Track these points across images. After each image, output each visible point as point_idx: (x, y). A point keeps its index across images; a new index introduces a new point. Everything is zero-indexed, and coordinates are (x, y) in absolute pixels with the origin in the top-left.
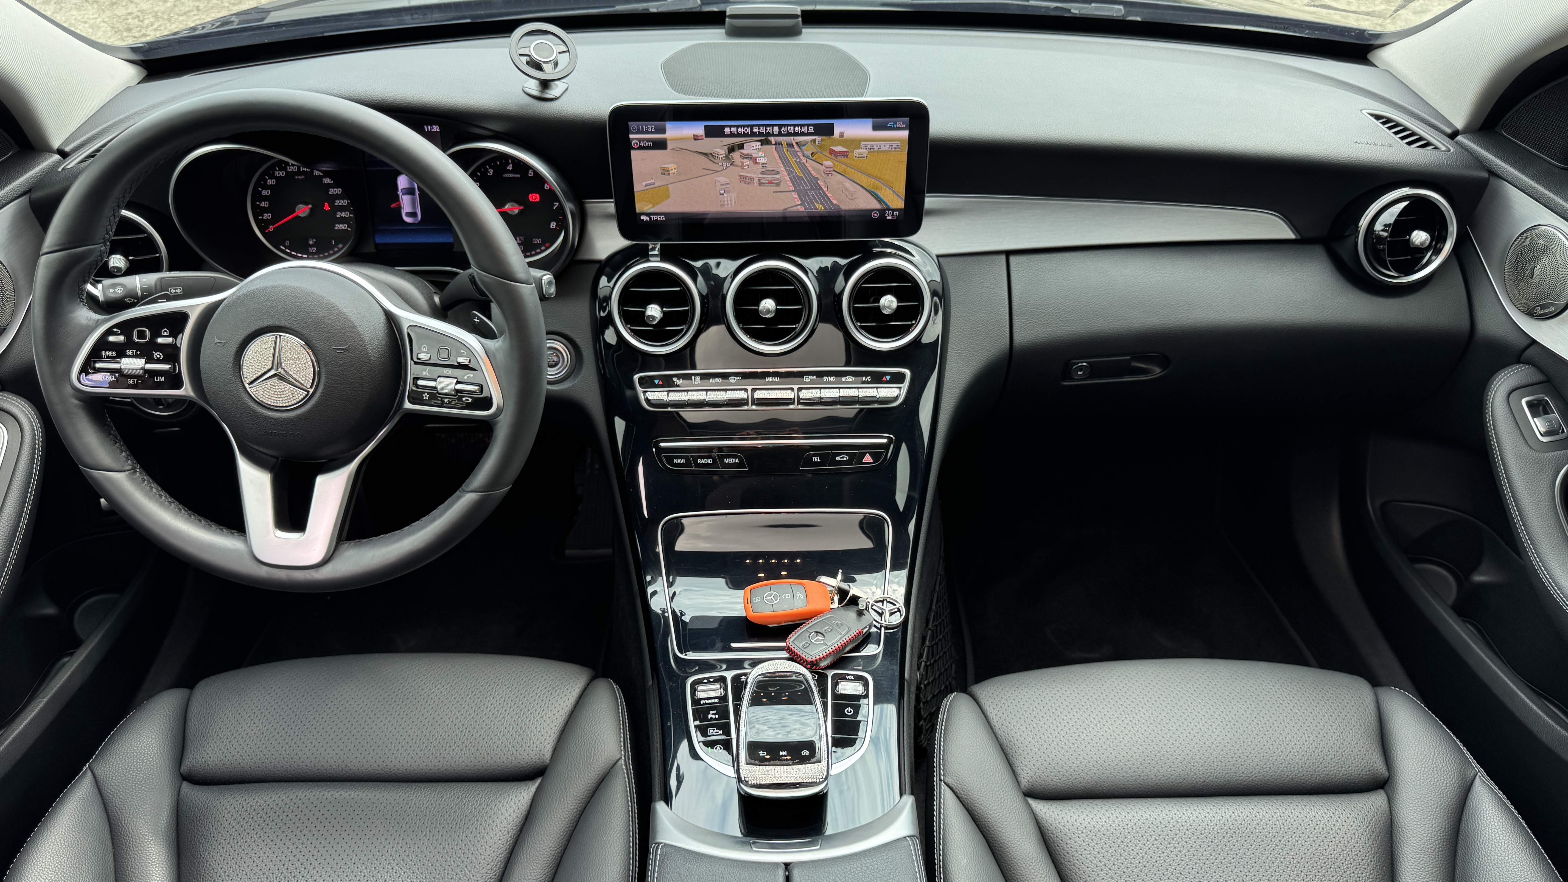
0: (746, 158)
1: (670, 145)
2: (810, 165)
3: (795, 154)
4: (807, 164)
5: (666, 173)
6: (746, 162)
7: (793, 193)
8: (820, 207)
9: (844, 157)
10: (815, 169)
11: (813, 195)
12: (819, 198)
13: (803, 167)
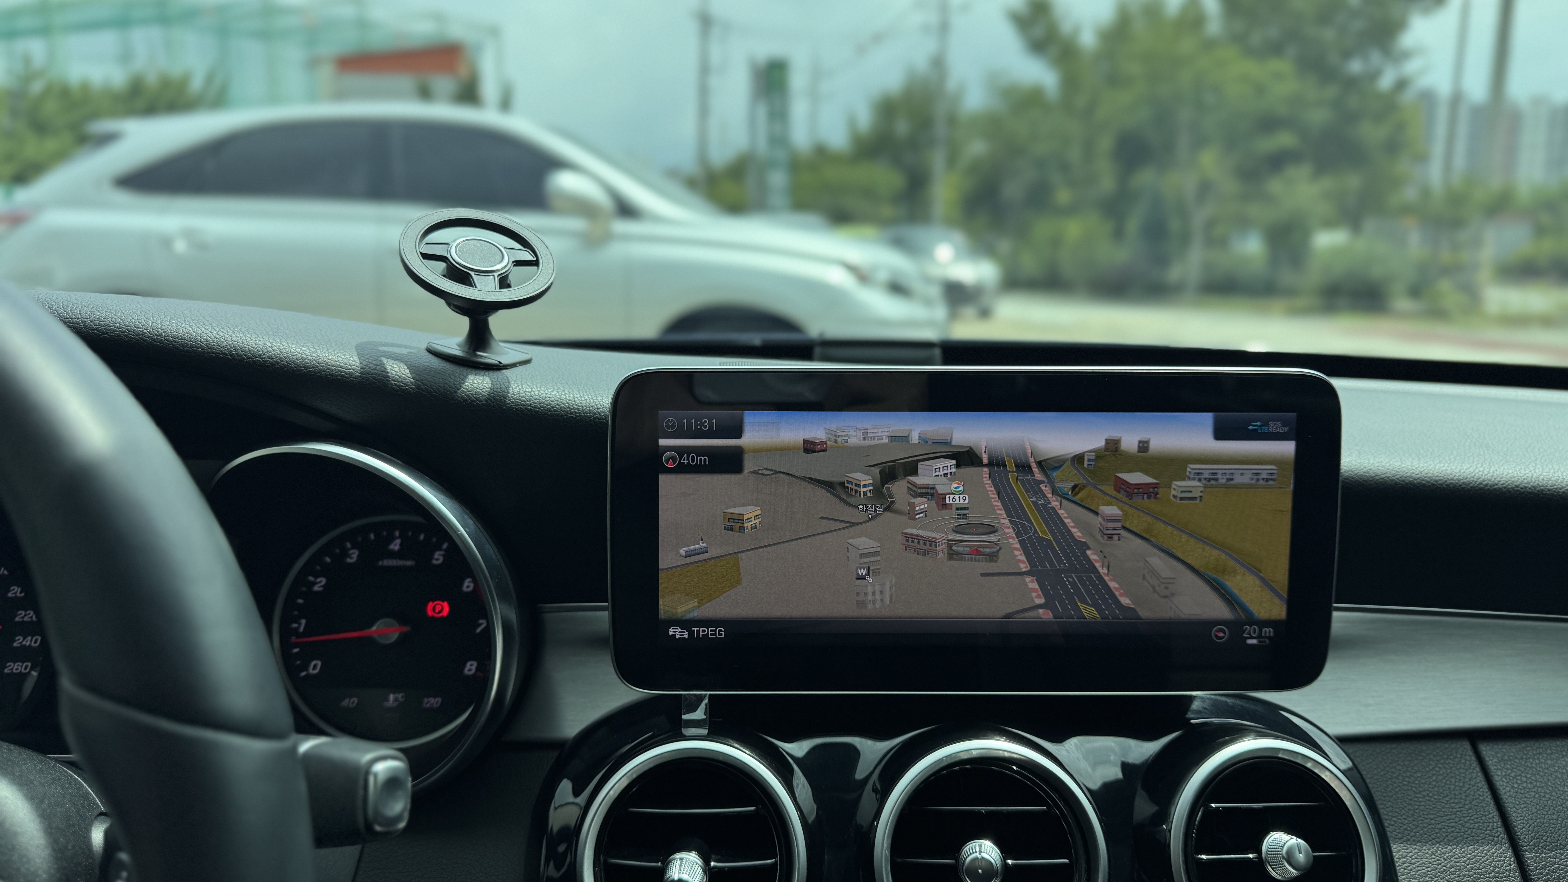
0: (921, 495)
1: (749, 465)
2: (1067, 514)
3: (1034, 488)
4: (1060, 512)
5: (736, 526)
6: (922, 504)
7: (1028, 579)
8: (1089, 612)
9: (1149, 497)
10: (1078, 524)
11: (1073, 584)
12: (1089, 592)
13: (1051, 517)
